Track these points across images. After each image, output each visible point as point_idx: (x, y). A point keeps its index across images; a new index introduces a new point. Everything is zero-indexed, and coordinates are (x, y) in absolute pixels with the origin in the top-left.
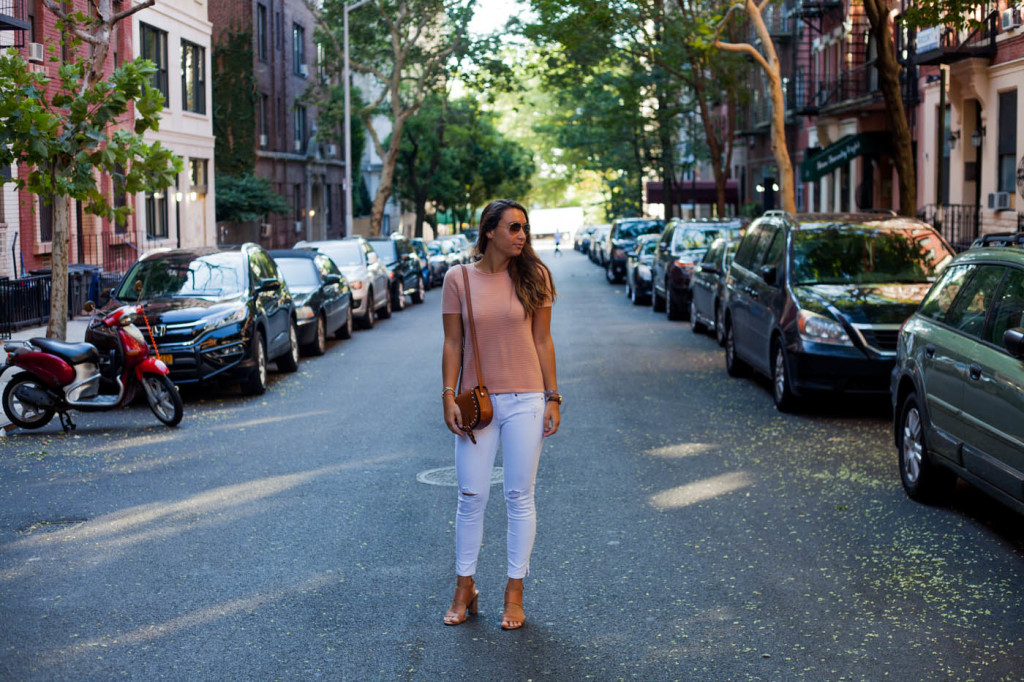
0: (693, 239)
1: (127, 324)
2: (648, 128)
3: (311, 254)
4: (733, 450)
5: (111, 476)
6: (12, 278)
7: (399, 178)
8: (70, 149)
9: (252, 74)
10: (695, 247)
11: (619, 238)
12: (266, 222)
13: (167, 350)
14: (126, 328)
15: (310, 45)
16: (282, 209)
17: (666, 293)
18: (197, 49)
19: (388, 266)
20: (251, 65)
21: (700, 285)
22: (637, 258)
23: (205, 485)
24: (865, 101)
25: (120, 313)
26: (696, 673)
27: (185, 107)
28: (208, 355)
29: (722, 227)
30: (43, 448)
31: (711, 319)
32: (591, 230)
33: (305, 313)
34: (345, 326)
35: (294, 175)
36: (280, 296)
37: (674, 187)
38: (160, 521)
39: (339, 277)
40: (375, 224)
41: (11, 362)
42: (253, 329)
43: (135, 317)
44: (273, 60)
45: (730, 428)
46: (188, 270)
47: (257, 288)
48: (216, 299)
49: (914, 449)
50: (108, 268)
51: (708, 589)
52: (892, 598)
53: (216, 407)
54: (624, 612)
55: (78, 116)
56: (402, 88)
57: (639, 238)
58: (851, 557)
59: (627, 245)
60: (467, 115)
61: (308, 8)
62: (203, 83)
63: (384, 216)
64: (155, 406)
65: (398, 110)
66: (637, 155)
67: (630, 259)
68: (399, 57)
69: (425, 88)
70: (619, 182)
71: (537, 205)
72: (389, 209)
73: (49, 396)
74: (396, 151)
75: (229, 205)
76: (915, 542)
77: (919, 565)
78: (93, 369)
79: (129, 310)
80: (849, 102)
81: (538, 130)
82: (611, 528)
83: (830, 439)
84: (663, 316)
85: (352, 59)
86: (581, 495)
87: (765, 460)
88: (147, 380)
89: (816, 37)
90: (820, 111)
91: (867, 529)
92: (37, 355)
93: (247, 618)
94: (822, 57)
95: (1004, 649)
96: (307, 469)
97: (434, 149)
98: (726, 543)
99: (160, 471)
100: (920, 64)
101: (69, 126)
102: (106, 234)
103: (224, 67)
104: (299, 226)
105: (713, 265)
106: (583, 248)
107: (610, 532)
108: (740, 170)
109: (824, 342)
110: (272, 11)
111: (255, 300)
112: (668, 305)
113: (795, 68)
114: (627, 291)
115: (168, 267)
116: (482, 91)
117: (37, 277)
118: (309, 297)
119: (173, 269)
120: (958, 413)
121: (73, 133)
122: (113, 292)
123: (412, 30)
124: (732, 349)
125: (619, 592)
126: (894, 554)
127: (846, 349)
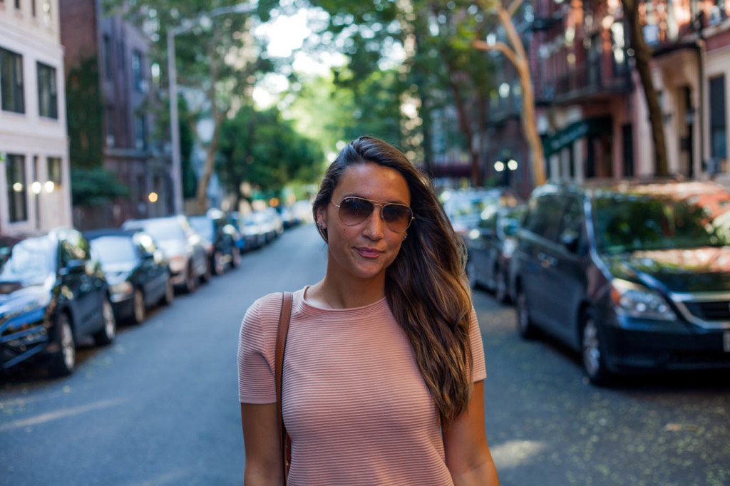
9: (98, 89)
15: (146, 66)
16: (127, 194)
18: (49, 69)
20: (98, 82)
27: (41, 113)
33: (121, 288)
34: (165, 295)
40: (198, 204)
44: (117, 79)
47: (65, 272)
62: (55, 97)
63: (207, 196)
68: (215, 73)
74: (215, 147)
75: (81, 193)
80: (573, 94)
83: (668, 429)
89: (541, 45)
90: (554, 101)
97: (246, 144)
110: (114, 41)
118: (128, 274)
127: (667, 322)
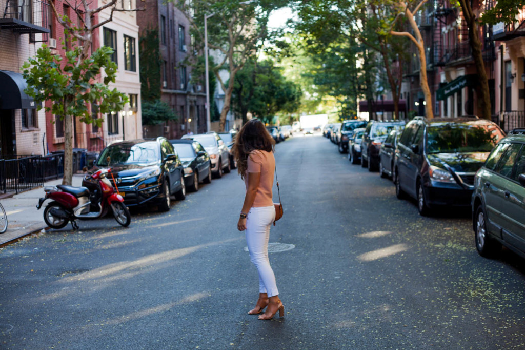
0: (381, 130)
1: (103, 178)
2: (360, 74)
3: (190, 141)
4: (397, 234)
5: (98, 250)
6: (43, 156)
7: (233, 101)
8: (73, 92)
9: (158, 50)
10: (382, 135)
11: (345, 130)
12: (167, 125)
13: (122, 190)
14: (102, 180)
15: (187, 36)
16: (175, 118)
17: (367, 158)
18: (131, 39)
19: (228, 146)
20: (158, 46)
21: (384, 154)
22: (353, 141)
23: (143, 254)
24: (468, 59)
25: (100, 172)
26: (372, 333)
27: (126, 69)
28: (142, 192)
29: (396, 124)
30: (64, 238)
31: (390, 171)
32: (331, 126)
33: (188, 171)
34: (208, 177)
35: (181, 102)
36: (176, 163)
37: (373, 104)
38: (124, 271)
39: (204, 152)
40: (222, 125)
41: (48, 197)
42: (163, 179)
43: (107, 174)
44: (169, 43)
45: (396, 224)
46: (130, 150)
47: (165, 159)
48: (145, 165)
49: (482, 232)
50: (89, 150)
51: (381, 297)
52: (466, 300)
53: (146, 217)
54: (341, 308)
55: (76, 76)
56: (234, 56)
57: (355, 130)
58: (449, 282)
59: (349, 134)
60: (267, 69)
61: (186, 17)
62: (134, 56)
63: (226, 121)
64: (117, 216)
65: (232, 68)
66: (354, 88)
67: (350, 141)
68: (233, 41)
69: (246, 56)
70: (345, 102)
71: (304, 113)
72: (228, 117)
73: (66, 213)
74: (232, 88)
75: (148, 117)
76: (480, 276)
77: (481, 286)
78: (87, 200)
79: (104, 171)
80: (460, 59)
81: (303, 76)
82: (336, 271)
83: (445, 229)
84: (367, 170)
85: (208, 42)
86: (322, 256)
87: (412, 238)
88: (113, 204)
89: (443, 26)
90: (446, 64)
91: (458, 270)
92: (60, 193)
93: (167, 312)
94: (447, 36)
95: (516, 322)
96: (192, 246)
97: (251, 86)
98: (390, 277)
99: (121, 248)
100: (496, 40)
101: (72, 81)
102: (88, 133)
103: (145, 48)
104: (183, 127)
105: (390, 144)
106: (328, 135)
107: (336, 272)
108: (407, 95)
109: (443, 181)
110: (168, 19)
111: (164, 165)
112: (369, 164)
113: (433, 42)
114: (349, 157)
115: (121, 149)
116: (274, 57)
117: (55, 155)
118: (190, 163)
119: (123, 150)
120: (500, 214)
121: (74, 85)
122: (95, 162)
123: (239, 27)
124: (399, 185)
125: (339, 299)
126: (469, 281)
127: (453, 184)
